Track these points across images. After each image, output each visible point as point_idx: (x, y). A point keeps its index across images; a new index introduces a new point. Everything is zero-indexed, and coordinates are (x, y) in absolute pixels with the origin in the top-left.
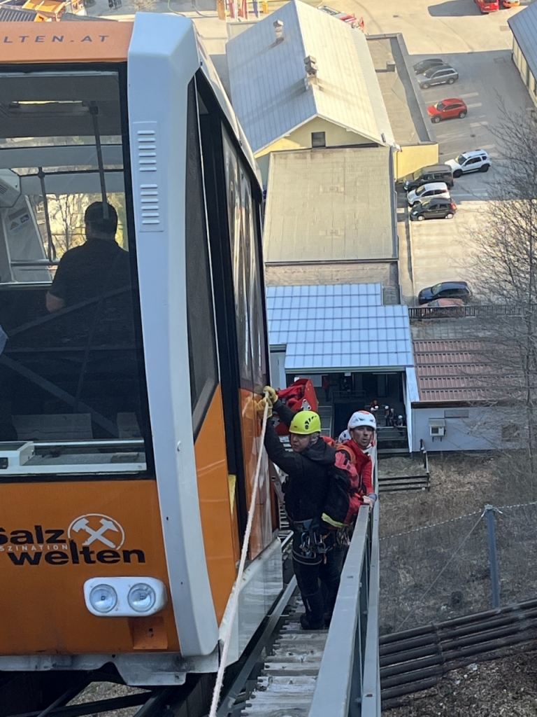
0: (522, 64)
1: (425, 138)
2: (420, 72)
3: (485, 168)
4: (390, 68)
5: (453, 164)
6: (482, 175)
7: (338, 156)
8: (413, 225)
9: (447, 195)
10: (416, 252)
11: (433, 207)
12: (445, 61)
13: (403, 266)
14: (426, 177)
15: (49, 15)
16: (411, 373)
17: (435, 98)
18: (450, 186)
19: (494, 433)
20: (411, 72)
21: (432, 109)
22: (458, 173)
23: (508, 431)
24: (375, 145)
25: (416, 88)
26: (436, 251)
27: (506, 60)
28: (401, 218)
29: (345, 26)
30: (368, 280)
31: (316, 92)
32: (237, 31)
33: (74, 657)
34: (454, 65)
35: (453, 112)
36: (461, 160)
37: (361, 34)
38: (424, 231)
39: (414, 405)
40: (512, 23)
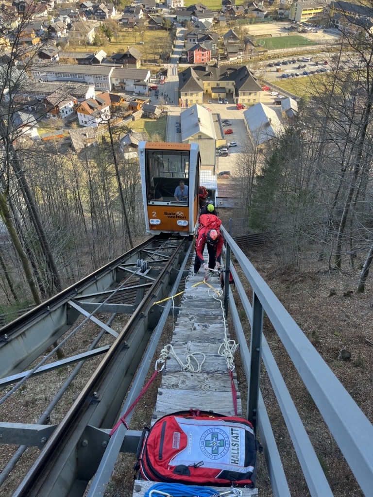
0: (246, 122)
1: (223, 138)
2: (223, 122)
3: (236, 146)
4: (217, 121)
5: (229, 144)
6: (235, 147)
7: (204, 141)
8: (219, 157)
9: (227, 151)
10: (219, 164)
11: (224, 154)
12: (229, 121)
13: (216, 167)
14: (223, 147)
15: (141, 104)
16: (216, 190)
17: (226, 129)
18: (228, 149)
19: (233, 204)
20: (221, 123)
21: (225, 131)
22: (230, 146)
23: (236, 204)
24: (212, 139)
25: (222, 126)
26: (223, 164)
27: (243, 121)
28: (217, 156)
29: (207, 111)
30: (209, 169)
31: (200, 126)
32: (183, 110)
33: (173, 231)
34: (231, 121)
35: (230, 132)
36: (231, 143)
37: (211, 113)
38: (221, 159)
39: (217, 197)
40: (244, 113)
